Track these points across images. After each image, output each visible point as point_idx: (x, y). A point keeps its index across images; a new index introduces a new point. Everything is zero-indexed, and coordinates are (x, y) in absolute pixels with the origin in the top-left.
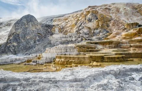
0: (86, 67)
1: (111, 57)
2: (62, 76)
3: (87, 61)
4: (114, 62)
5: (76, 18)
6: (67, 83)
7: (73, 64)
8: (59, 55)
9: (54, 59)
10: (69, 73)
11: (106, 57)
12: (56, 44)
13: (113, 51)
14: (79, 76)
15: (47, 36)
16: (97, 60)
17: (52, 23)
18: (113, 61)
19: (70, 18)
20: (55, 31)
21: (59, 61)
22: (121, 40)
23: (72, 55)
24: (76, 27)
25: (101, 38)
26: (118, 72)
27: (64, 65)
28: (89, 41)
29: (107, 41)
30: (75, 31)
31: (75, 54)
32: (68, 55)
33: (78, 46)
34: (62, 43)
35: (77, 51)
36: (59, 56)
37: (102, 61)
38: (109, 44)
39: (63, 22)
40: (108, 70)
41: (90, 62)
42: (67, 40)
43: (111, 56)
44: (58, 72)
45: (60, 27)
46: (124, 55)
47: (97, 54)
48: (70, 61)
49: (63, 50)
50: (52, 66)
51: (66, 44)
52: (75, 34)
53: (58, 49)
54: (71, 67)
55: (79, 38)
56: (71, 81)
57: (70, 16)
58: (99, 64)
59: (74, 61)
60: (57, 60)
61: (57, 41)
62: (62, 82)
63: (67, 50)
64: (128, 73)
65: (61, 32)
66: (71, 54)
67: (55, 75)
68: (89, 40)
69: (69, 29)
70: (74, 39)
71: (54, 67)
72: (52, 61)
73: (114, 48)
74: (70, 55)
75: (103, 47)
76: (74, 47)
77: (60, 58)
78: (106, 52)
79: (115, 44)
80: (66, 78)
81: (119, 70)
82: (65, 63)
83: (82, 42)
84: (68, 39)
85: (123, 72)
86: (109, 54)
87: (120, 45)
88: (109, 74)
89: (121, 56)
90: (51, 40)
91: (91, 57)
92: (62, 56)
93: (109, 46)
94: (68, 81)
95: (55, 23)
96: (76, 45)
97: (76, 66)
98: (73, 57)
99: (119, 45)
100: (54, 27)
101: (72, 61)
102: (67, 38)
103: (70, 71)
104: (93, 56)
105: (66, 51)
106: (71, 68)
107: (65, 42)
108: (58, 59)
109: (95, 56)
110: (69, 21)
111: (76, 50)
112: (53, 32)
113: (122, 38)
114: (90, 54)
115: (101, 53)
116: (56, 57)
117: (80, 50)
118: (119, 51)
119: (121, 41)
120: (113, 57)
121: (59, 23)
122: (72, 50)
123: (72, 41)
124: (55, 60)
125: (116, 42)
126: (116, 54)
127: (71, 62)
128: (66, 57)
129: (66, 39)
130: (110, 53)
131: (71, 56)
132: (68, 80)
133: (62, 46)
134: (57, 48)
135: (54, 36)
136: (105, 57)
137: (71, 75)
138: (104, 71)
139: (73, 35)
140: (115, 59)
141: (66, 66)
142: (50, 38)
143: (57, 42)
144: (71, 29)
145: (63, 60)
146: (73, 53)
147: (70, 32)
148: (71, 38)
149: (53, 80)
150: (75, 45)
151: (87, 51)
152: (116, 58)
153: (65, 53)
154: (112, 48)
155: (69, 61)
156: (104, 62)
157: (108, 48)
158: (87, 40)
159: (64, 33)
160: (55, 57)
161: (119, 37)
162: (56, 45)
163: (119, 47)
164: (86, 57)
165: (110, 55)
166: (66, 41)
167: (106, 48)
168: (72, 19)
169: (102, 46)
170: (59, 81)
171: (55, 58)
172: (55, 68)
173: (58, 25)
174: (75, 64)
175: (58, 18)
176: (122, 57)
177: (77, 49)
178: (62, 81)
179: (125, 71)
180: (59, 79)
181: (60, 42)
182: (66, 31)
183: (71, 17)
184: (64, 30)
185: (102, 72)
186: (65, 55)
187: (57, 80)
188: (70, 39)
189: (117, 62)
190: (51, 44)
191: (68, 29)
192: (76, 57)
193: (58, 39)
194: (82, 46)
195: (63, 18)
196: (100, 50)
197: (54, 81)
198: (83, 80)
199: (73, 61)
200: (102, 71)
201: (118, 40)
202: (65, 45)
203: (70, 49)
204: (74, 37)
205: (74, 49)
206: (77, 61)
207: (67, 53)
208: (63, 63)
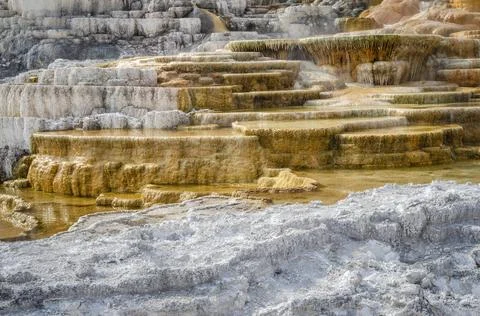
0: (233, 201)
1: (385, 140)
2: (76, 260)
3: (238, 164)
4: (397, 167)
6: (108, 301)
7: (147, 190)
8: (57, 130)
9: (23, 157)
10: (119, 243)
11: (350, 136)
12: (28, 58)
13: (398, 101)
14: (186, 258)
16: (296, 159)
18: (393, 159)
21: (55, 170)
22: (447, 33)
23: (141, 128)
25: (325, 19)
26: (420, 226)
27: (88, 196)
28: (254, 38)
29: (364, 39)
31: (158, 124)
32: (111, 129)
33: (180, 70)
34: (75, 49)
35: (175, 104)
36: (52, 140)
37: (329, 165)
38: (376, 60)
40: (358, 213)
41: (259, 174)
42: (106, 30)
43: (380, 134)
44: (52, 241)
46: (455, 122)
47: (303, 118)
48: (128, 167)
49: (77, 100)
50: (10, 203)
51: (101, 57)
53: (44, 92)
54: (136, 206)
55: (186, 15)
56: (131, 290)
58: (307, 181)
59: (157, 170)
60: (43, 162)
61: (36, 33)
62: (75, 298)
63: (103, 95)
64: (474, 228)
66: (134, 122)
67: (27, 260)
68: (254, 33)
70: (151, 24)
71: (23, 210)
72: (8, 168)
73: (406, 79)
74: (127, 128)
75: (338, 74)
76: (154, 77)
77: (64, 147)
78: (356, 109)
80: (103, 276)
81: (425, 210)
82: (97, 182)
83: (206, 44)
84: (112, 24)
85: (446, 221)
86: (374, 120)
87: (436, 67)
88: (366, 238)
89: (439, 130)
91: (263, 139)
92: (71, 136)
93: (374, 72)
94: (111, 292)
96: (168, 61)
97: (167, 200)
98: (149, 144)
99: (430, 63)
101: (142, 169)
102: (106, 13)
103: (125, 229)
104: (277, 136)
105: (98, 101)
106: (135, 215)
107: (93, 43)
108: (47, 158)
109: (289, 136)
111: (170, 96)
113: (452, 20)
114: (253, 119)
115: (321, 117)
116: (36, 143)
117: (194, 99)
118: (431, 100)
119: (445, 41)
120: (394, 139)
122: (143, 95)
123: (139, 34)
124: (29, 162)
125: (415, 42)
126: (412, 120)
127: (134, 173)
128: (98, 143)
129: (99, 22)
130: (380, 114)
131: (135, 136)
132: (114, 283)
133: (72, 67)
134: (37, 85)
136: (346, 141)
137: (134, 254)
138: (336, 223)
140: (406, 150)
141: (100, 204)
143: (37, 40)
145: (79, 161)
146: (146, 117)
148: (135, 13)
149: (17, 289)
150: (162, 65)
151: (239, 105)
152: (409, 145)
153: (96, 115)
154: (391, 82)
155: (119, 166)
156: (338, 167)
157: (365, 81)
158: (236, 29)
160: (28, 147)
161: (433, 11)
162: (34, 66)
163: (432, 74)
164: (233, 142)
165: (379, 127)
166: (100, 38)
167: (355, 81)
169: (332, 69)
170: (55, 293)
171: (26, 153)
172: (31, 219)
174: (159, 185)
177: (174, 90)
178: (75, 293)
179: (458, 219)
180: (54, 285)
181: (57, 42)
185: (323, 226)
186: (96, 127)
187: (45, 288)
188: (130, 25)
189: (413, 165)
192: (169, 144)
193: (47, 22)
194: (205, 70)
196: (318, 96)
197: (24, 295)
198: (210, 281)
199: (150, 166)
200: (328, 222)
201: (428, 30)
202: (90, 66)
203: (129, 88)
204: (155, 10)
205: (153, 92)
206: (176, 166)
207: (105, 118)
208: (79, 184)
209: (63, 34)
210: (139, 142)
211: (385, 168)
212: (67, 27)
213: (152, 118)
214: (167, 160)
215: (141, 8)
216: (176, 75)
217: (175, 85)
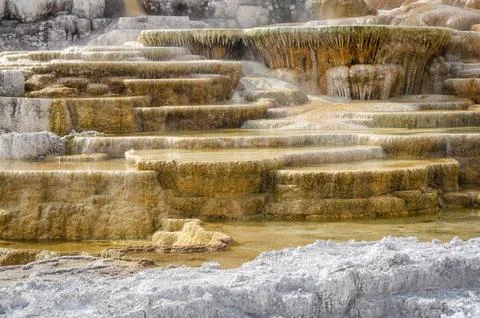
1: (340, 179)
3: (124, 212)
4: (355, 219)
13: (379, 123)
16: (210, 206)
18: (350, 207)
33: (60, 72)
35: (46, 122)
37: (258, 215)
41: (155, 226)
46: (453, 155)
47: (231, 146)
58: (217, 238)
59: (7, 219)
68: (185, 19)
73: (398, 92)
75: (299, 81)
76: (20, 82)
78: (314, 133)
79: (400, 59)
81: (355, 276)
83: (111, 34)
91: (164, 176)
93: (351, 81)
96: (44, 58)
104: (184, 171)
111: (38, 111)
114: (160, 146)
115: (258, 145)
117: (74, 116)
118: (427, 123)
120: (353, 178)
125: (412, 37)
126: (391, 151)
130: (348, 141)
136: (285, 180)
140: (371, 194)
150: (35, 64)
151: (144, 125)
152: (375, 187)
154: (376, 95)
156: (272, 218)
157: (338, 93)
158: (158, 12)
164: (120, 180)
167: (324, 91)
169: (290, 75)
176: (436, 178)
177: (46, 103)
185: (208, 296)
189: (380, 216)
192: (26, 181)
194: (98, 74)
196: (264, 114)
205: (14, 104)
206: (35, 213)
211: (339, 220)
213: (9, 143)
214: (23, 205)
216: (52, 81)
217: (53, 95)
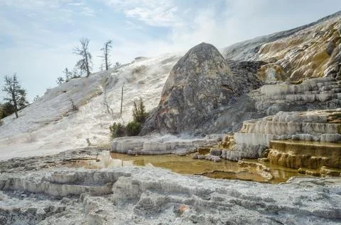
2: (292, 196)
5: (330, 36)
6: (309, 218)
7: (323, 169)
8: (280, 140)
9: (266, 150)
10: (313, 192)
12: (268, 111)
15: (245, 91)
17: (257, 56)
19: (309, 36)
20: (264, 75)
21: (280, 156)
23: (319, 141)
24: (330, 60)
27: (294, 168)
30: (326, 72)
31: (328, 140)
32: (304, 140)
33: (339, 116)
34: (287, 108)
35: (336, 131)
36: (278, 144)
39: (289, 51)
42: (301, 100)
44: (280, 185)
45: (280, 64)
49: (289, 128)
50: (261, 167)
51: (299, 110)
52: (328, 81)
53: (275, 124)
54: (318, 175)
56: (320, 215)
57: (309, 33)
60: (274, 152)
61: (271, 102)
62: (293, 213)
63: (301, 126)
65: (283, 79)
66: (315, 138)
67: (271, 193)
69: (306, 69)
70: (323, 96)
71: (266, 170)
72: (260, 153)
74: (312, 140)
76: (325, 119)
77: (284, 147)
80: (306, 206)
84: (304, 97)
90: (255, 101)
94: (310, 214)
95: (266, 55)
96: (332, 112)
97: (333, 175)
98: (324, 148)
100: (262, 67)
101: (320, 159)
102: (302, 93)
103: (315, 186)
105: (298, 129)
106: (318, 180)
107: (295, 105)
108: (276, 151)
110: (307, 46)
111: (333, 127)
112: (261, 79)
121: (277, 55)
122: (320, 127)
123: (317, 100)
124: (268, 152)
128: (299, 146)
129: (298, 96)
131: (316, 144)
132: (312, 210)
133: (286, 115)
134: (272, 122)
135: (263, 89)
137: (320, 199)
139: (319, 84)
141: (300, 172)
142: (253, 95)
143: (271, 104)
144: (314, 67)
145: (290, 153)
146: (322, 137)
147: (310, 75)
148: (315, 92)
149: (267, 204)
150: (329, 114)
153: (297, 135)
155: (309, 157)
159: (292, 79)
160: (268, 145)
162: (270, 114)
166: (299, 103)
168: (318, 39)
170: (284, 210)
171: (267, 148)
172: (269, 174)
173: (275, 60)
174: (328, 167)
175: (274, 42)
177: (336, 125)
178: (293, 211)
180: (284, 206)
181: (280, 105)
182: (299, 75)
183: (314, 34)
184: (290, 73)
186: (297, 139)
187: (279, 206)
188: (313, 97)
190: (255, 110)
191: (303, 67)
192: (334, 149)
193: (276, 97)
195: (288, 40)
197: (270, 207)
202: (294, 114)
203: (313, 124)
204: (324, 90)
205: (325, 126)
206: (337, 159)
207: (302, 136)
208: (290, 163)
209: (283, 101)
210: (318, 147)
212: (284, 99)
213: (325, 137)
214: (333, 156)
215: (318, 90)
216: (336, 119)
217: (337, 123)
